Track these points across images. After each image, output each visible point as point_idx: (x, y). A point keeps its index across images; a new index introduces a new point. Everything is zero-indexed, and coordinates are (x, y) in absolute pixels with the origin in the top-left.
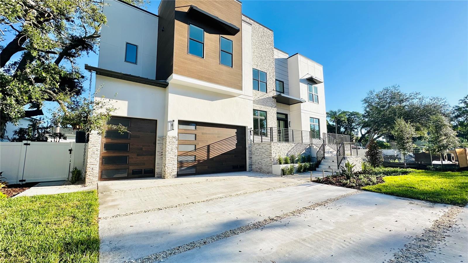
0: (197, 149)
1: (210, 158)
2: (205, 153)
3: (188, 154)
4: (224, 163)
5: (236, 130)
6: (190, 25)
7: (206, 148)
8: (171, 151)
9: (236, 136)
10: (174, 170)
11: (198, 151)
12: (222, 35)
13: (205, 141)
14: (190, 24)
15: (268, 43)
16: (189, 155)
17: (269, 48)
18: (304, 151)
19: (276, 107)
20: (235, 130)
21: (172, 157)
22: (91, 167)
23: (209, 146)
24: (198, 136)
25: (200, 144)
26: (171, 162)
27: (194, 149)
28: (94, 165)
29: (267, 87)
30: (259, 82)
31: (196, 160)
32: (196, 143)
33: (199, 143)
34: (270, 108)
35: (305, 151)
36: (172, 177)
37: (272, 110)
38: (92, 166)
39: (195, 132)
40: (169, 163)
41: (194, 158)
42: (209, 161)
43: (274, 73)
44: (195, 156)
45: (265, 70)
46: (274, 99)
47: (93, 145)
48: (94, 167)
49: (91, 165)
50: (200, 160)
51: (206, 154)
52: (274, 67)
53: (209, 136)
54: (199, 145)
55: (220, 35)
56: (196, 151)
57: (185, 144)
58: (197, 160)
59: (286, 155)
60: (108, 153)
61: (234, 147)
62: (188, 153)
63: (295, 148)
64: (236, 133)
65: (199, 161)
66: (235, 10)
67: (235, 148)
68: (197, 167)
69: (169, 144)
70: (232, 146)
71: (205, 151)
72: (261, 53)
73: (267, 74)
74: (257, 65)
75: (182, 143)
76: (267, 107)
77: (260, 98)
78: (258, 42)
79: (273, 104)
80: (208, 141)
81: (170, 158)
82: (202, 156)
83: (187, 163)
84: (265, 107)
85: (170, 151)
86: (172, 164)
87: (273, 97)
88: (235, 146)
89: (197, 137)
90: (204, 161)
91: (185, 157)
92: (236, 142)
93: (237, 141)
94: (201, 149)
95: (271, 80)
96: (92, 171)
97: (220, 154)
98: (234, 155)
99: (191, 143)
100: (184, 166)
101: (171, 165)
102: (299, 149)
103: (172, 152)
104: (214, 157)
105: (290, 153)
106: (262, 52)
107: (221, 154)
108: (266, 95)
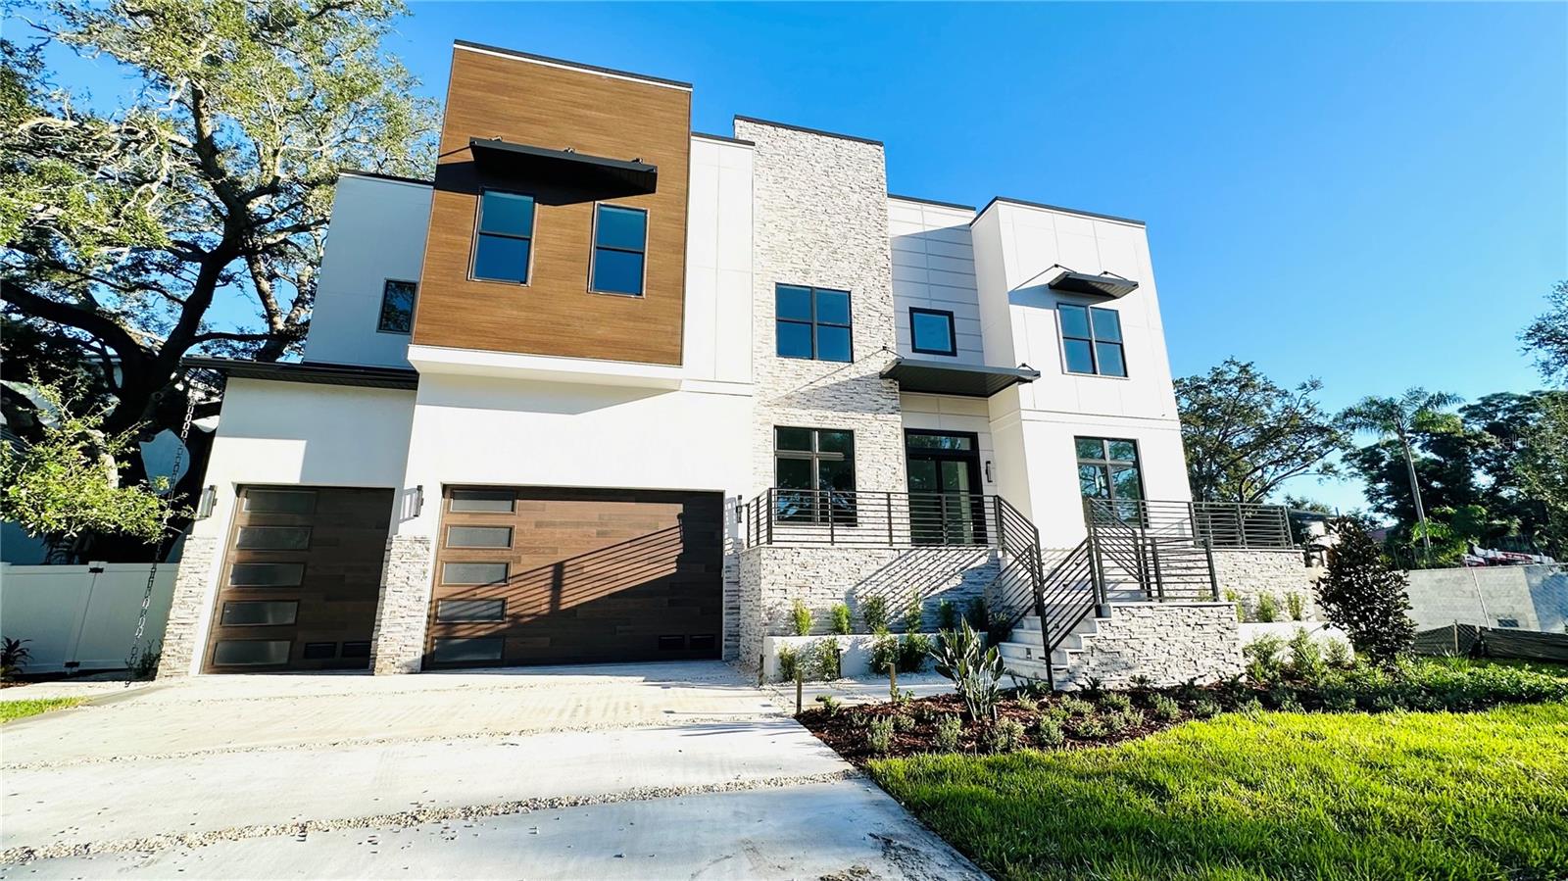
0: (513, 577)
1: (563, 607)
2: (542, 589)
3: (475, 595)
4: (618, 627)
5: (681, 506)
6: (482, 194)
7: (549, 573)
8: (404, 584)
9: (678, 529)
10: (408, 649)
11: (515, 586)
12: (602, 202)
13: (547, 548)
14: (486, 192)
15: (857, 189)
16: (478, 597)
17: (863, 205)
18: (957, 581)
19: (896, 410)
20: (679, 508)
21: (404, 603)
22: (176, 632)
23: (559, 569)
24: (522, 532)
25: (525, 559)
26: (401, 620)
27: (503, 577)
28: (186, 626)
29: (854, 340)
30: (816, 327)
31: (506, 616)
32: (512, 558)
33: (523, 556)
34: (869, 416)
35: (959, 582)
36: (398, 670)
37: (876, 423)
38: (181, 630)
39: (509, 521)
40: (394, 625)
41: (499, 609)
42: (557, 616)
43: (889, 287)
44: (504, 600)
45: (843, 281)
46: (885, 383)
47: (191, 570)
48: (185, 632)
49: (177, 626)
50: (522, 617)
51: (548, 593)
52: (890, 266)
53: (563, 533)
54: (522, 562)
55: (597, 202)
56: (508, 585)
57: (468, 560)
58: (509, 616)
59: (843, 596)
60: (241, 592)
61: (671, 569)
62: (478, 591)
63: (898, 569)
64: (679, 516)
65: (516, 617)
66: (662, 114)
67: (675, 570)
68: (507, 641)
69: (398, 562)
70: (662, 564)
71: (543, 583)
72: (823, 228)
73: (852, 295)
74: (806, 272)
75: (458, 557)
76: (854, 415)
77: (820, 384)
78: (811, 192)
79: (883, 401)
80: (559, 550)
81: (396, 608)
82: (531, 599)
83: (470, 626)
84: (841, 414)
85: (402, 585)
86: (404, 626)
87: (882, 376)
88: (675, 565)
89: (515, 537)
90: (538, 618)
91: (463, 605)
92: (678, 549)
93: (681, 545)
94: (529, 575)
95: (871, 313)
96: (179, 644)
97: (607, 593)
98: (666, 599)
99: (490, 558)
100: (457, 634)
101: (399, 628)
102: (922, 573)
103: (409, 588)
104: (577, 606)
105: (869, 588)
106: (829, 224)
107: (610, 595)
108: (846, 372)
